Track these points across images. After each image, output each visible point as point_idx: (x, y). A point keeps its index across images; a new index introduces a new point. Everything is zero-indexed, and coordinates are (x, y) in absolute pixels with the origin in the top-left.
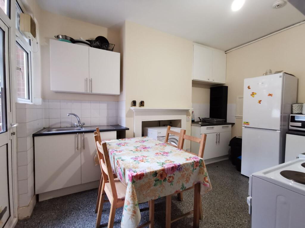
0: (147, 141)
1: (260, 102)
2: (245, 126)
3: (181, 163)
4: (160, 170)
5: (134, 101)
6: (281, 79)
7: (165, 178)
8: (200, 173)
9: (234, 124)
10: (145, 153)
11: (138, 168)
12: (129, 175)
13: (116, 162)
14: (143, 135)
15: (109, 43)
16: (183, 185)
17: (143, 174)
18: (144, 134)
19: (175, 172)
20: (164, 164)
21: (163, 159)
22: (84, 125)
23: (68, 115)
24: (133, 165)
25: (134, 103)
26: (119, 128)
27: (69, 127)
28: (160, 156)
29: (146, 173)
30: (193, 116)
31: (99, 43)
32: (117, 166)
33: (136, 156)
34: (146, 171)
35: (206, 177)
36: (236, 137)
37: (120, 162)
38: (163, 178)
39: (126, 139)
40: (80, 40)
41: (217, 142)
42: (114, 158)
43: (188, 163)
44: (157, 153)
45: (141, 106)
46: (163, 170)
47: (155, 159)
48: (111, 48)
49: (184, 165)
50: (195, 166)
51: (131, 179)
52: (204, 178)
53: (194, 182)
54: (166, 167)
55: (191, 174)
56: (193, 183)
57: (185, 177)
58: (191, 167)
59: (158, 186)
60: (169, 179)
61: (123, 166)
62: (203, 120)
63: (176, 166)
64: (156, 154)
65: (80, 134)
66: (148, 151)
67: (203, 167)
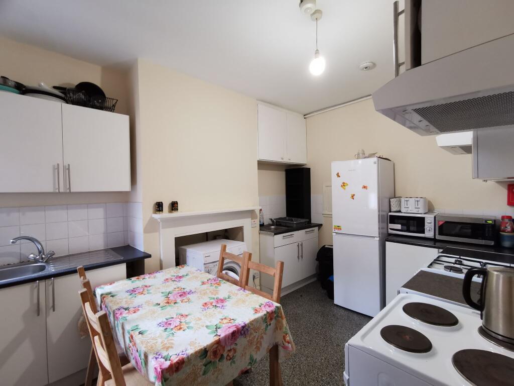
0: (186, 275)
1: (353, 196)
2: (337, 231)
3: (247, 322)
4: (212, 344)
5: (159, 202)
6: (376, 165)
7: (222, 355)
8: (277, 329)
9: (321, 225)
10: (183, 307)
11: (172, 347)
12: (156, 369)
13: (127, 337)
14: (178, 264)
15: (107, 96)
16: (251, 358)
17: (183, 359)
18: (180, 261)
19: (238, 339)
20: (219, 328)
21: (215, 317)
22: (54, 256)
23: (13, 242)
24: (162, 343)
25: (159, 207)
26: (131, 257)
27: (15, 265)
28: (211, 310)
29: (188, 357)
30: (262, 217)
31: (84, 95)
32: (131, 344)
33: (168, 317)
34: (187, 352)
35: (286, 334)
36: (326, 246)
37: (138, 338)
38: (219, 356)
39: (147, 276)
40: (40, 89)
41: (300, 257)
42: (123, 329)
43: (258, 318)
44: (206, 304)
45: (173, 210)
46: (218, 342)
47: (202, 318)
48: (109, 104)
49: (251, 323)
50: (268, 320)
51: (160, 376)
52: (284, 336)
53: (268, 346)
54: (223, 335)
55: (263, 335)
56: (268, 349)
57: (255, 344)
58: (262, 323)
59: (210, 374)
60: (228, 355)
61: (143, 349)
62: (276, 222)
63: (238, 329)
64: (203, 306)
65: (44, 280)
66: (189, 300)
67: (280, 319)
